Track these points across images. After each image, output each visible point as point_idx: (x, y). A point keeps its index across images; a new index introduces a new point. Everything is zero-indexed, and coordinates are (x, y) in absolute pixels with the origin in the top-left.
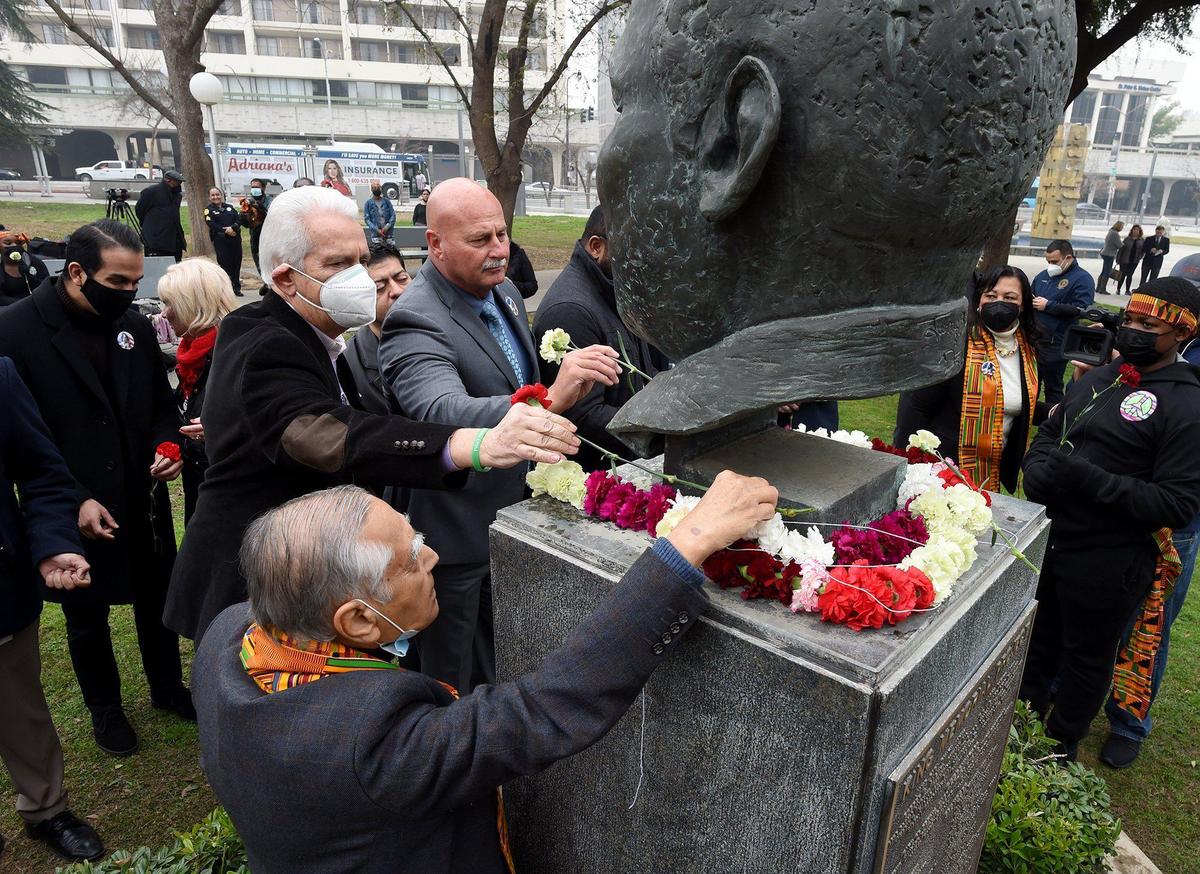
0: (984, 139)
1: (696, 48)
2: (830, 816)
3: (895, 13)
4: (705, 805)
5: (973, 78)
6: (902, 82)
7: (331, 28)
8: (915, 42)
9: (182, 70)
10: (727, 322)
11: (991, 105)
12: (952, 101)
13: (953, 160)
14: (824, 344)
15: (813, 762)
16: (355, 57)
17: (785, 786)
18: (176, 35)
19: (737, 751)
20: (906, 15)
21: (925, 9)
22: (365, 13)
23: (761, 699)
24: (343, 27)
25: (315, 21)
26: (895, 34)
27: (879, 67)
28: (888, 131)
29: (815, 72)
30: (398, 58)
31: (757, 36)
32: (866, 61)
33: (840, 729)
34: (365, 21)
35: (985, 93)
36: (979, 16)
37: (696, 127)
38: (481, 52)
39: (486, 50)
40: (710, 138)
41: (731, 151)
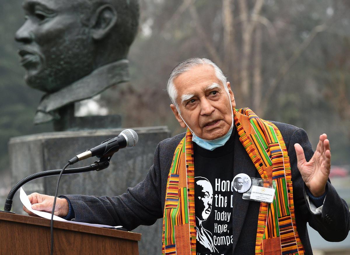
27: (127, 7)
40: (93, 22)
41: (97, 25)
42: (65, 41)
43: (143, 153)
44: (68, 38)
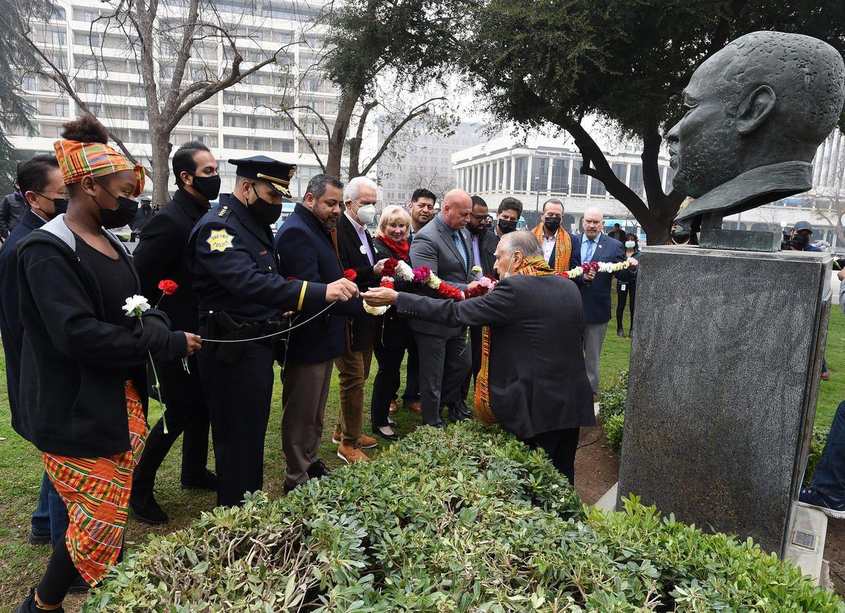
0: (830, 109)
1: (740, 85)
2: (806, 313)
3: (807, 74)
4: (748, 332)
5: (828, 91)
6: (810, 92)
7: (213, 129)
8: (813, 81)
9: (161, 146)
10: (740, 171)
11: (832, 99)
12: (822, 97)
13: (822, 114)
14: (779, 172)
15: (799, 296)
16: (225, 147)
17: (786, 309)
18: (160, 126)
19: (764, 304)
20: (810, 74)
21: (815, 73)
22: (234, 120)
23: (776, 280)
24: (219, 129)
25: (201, 124)
26: (807, 79)
27: (802, 88)
28: (804, 106)
29: (783, 89)
30: (253, 147)
31: (764, 81)
32: (798, 86)
33: (810, 279)
34: (234, 125)
35: (831, 96)
36: (829, 75)
37: (737, 108)
38: (335, 140)
39: (338, 138)
40: (743, 110)
41: (748, 115)
42: (701, 136)
43: (773, 287)
44: (705, 133)
